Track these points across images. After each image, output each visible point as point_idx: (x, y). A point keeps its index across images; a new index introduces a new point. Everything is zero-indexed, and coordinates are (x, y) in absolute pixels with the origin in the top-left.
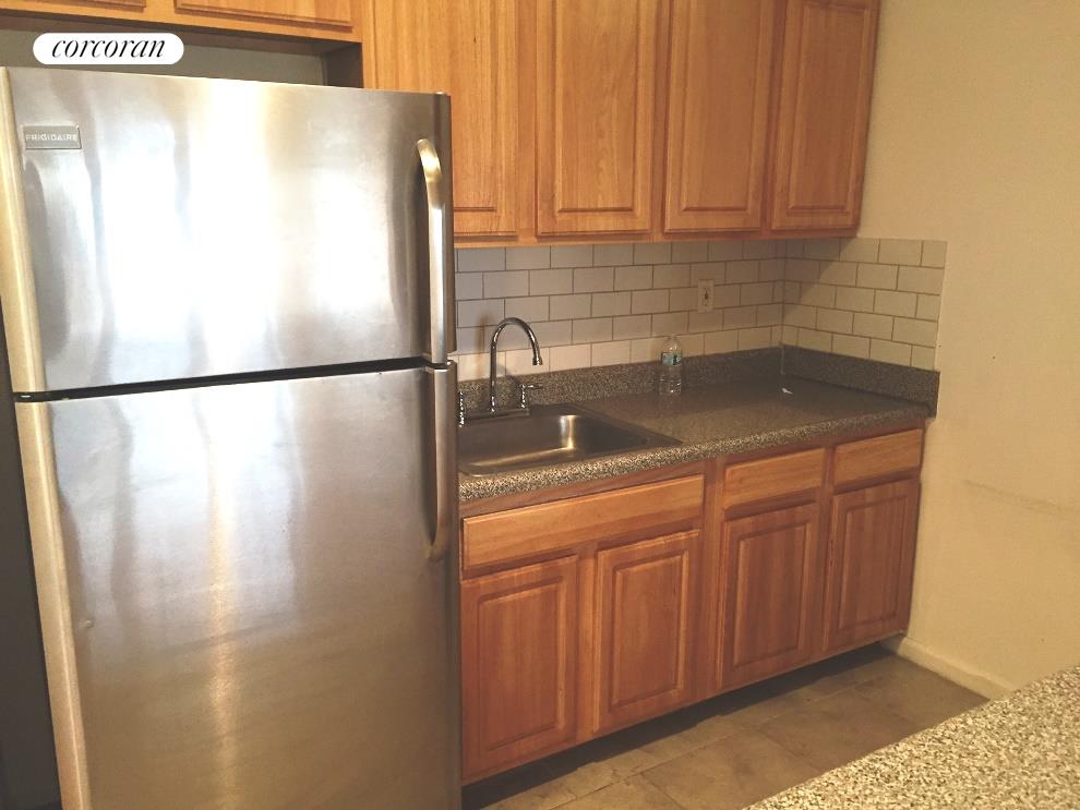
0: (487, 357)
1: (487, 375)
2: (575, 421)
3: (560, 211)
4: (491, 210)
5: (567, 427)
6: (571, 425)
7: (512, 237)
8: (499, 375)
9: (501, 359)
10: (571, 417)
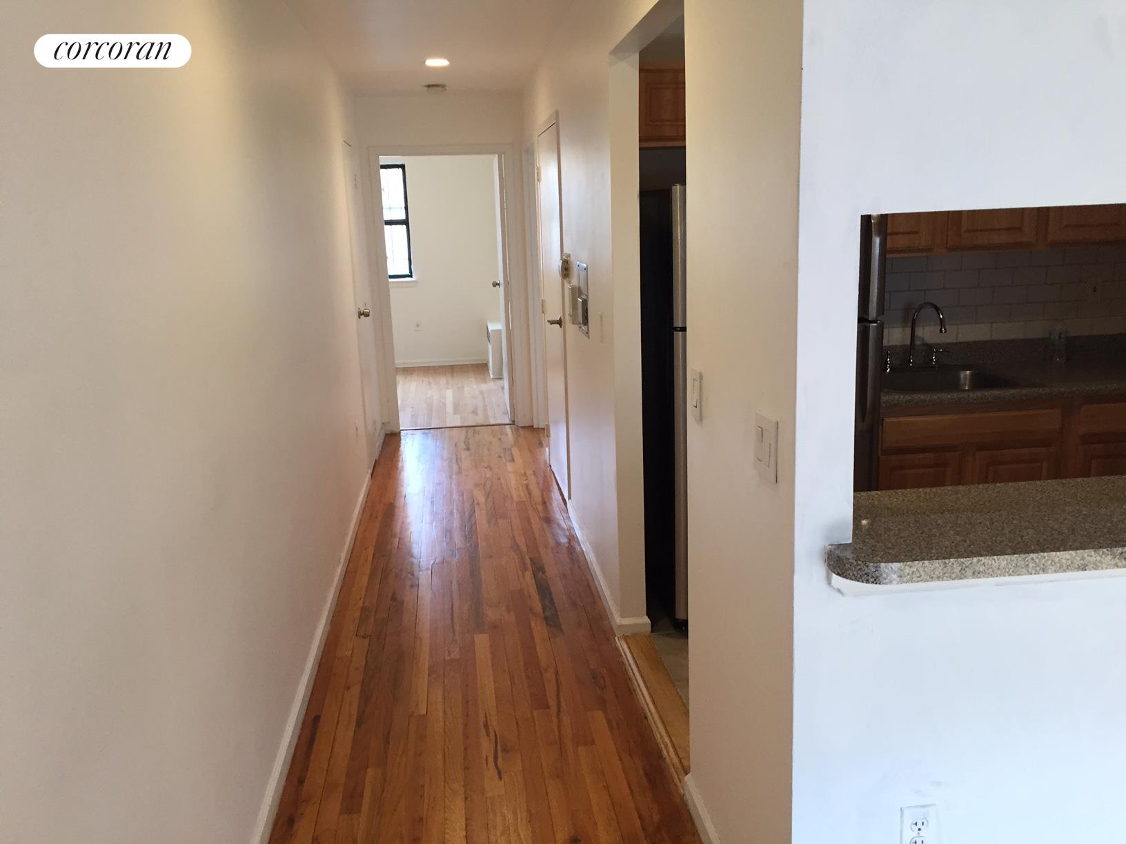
0: (908, 330)
1: (908, 342)
2: (971, 375)
3: (965, 232)
4: (916, 233)
5: (965, 378)
6: (968, 377)
7: (930, 250)
8: (918, 343)
9: (919, 332)
10: (968, 372)
